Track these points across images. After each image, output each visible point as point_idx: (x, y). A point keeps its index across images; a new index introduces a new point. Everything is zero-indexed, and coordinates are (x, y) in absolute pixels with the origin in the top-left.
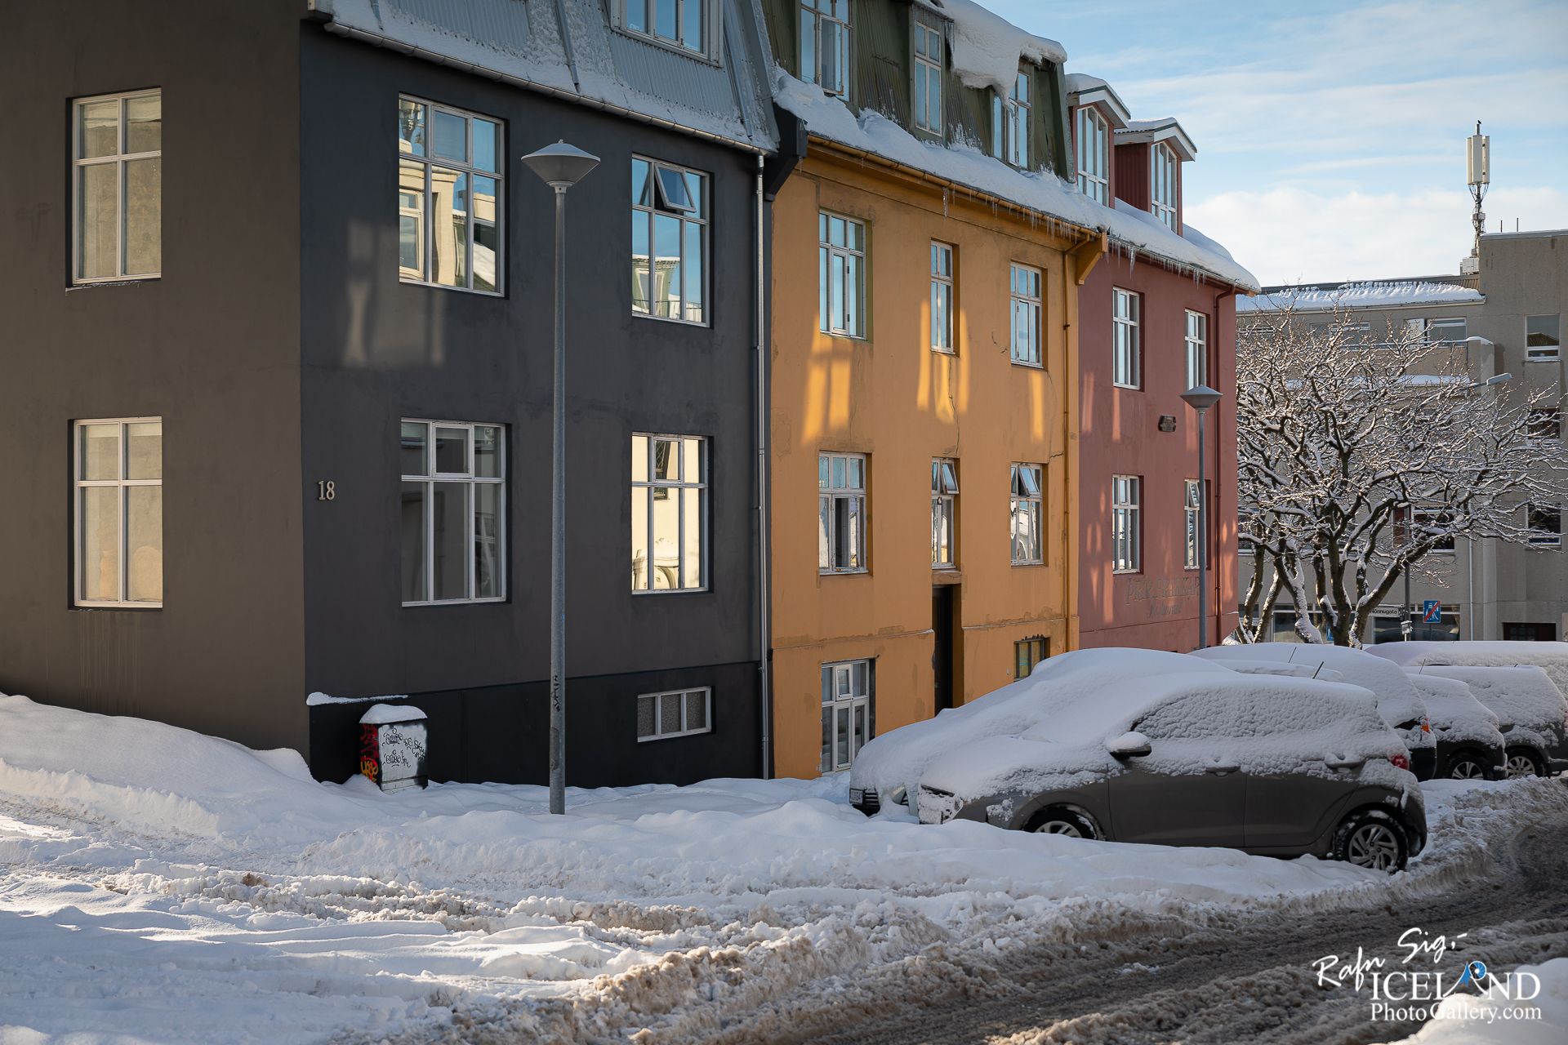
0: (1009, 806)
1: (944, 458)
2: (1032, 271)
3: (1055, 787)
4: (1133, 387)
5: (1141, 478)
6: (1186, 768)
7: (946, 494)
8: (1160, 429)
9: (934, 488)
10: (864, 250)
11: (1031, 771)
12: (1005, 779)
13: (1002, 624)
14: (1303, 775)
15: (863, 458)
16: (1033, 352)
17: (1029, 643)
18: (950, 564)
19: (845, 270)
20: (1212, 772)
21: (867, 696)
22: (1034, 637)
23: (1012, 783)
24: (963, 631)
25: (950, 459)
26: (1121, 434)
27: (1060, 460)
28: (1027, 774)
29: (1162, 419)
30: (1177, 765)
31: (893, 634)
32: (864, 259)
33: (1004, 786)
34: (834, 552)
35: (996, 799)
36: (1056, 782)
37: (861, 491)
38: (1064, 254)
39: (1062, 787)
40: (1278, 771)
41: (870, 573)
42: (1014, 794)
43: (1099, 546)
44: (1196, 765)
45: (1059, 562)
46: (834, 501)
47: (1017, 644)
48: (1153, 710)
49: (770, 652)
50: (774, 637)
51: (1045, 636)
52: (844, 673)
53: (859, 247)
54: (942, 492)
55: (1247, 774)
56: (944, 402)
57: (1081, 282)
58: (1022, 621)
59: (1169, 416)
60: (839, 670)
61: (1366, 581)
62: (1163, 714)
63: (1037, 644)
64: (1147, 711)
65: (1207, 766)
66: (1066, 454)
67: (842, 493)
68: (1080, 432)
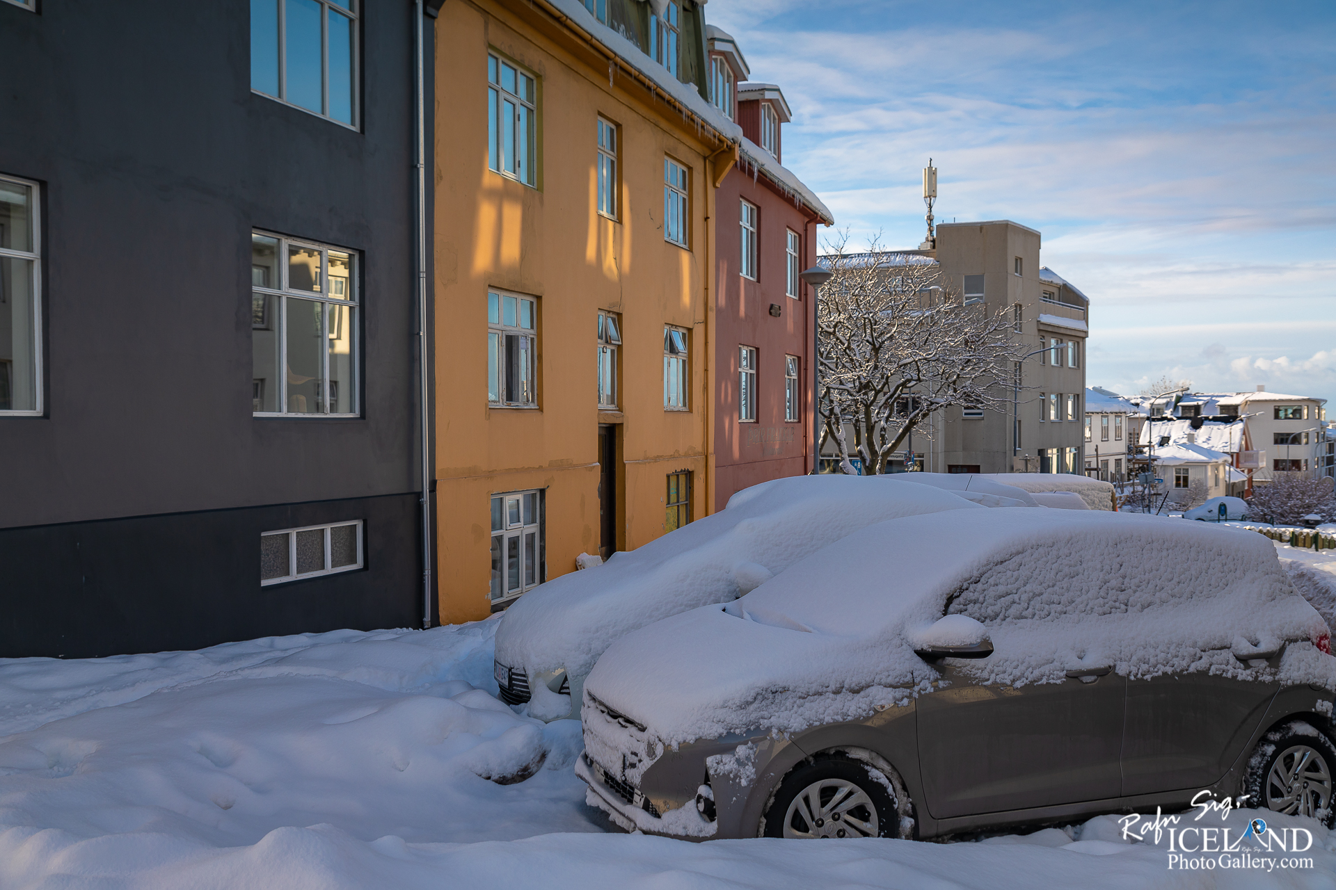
0: (748, 758)
1: (609, 312)
2: (681, 167)
3: (828, 719)
4: (751, 279)
5: (757, 349)
6: (1037, 673)
7: (611, 344)
8: (771, 313)
9: (601, 337)
10: (535, 103)
11: (785, 690)
12: (741, 707)
13: (656, 459)
14: (1203, 674)
15: (535, 301)
16: (681, 236)
17: (678, 476)
18: (613, 406)
19: (516, 118)
20: (1074, 676)
21: (538, 524)
22: (682, 471)
23: (753, 713)
24: (624, 465)
25: (614, 313)
26: (745, 313)
27: (702, 327)
28: (778, 696)
29: (772, 306)
30: (1022, 668)
31: (562, 466)
32: (535, 112)
33: (737, 719)
34: (505, 386)
35: (724, 744)
36: (829, 710)
37: (532, 331)
38: (705, 158)
39: (839, 718)
40: (1169, 670)
41: (541, 409)
42: (755, 733)
43: (730, 398)
44: (1051, 666)
45: (701, 410)
46: (504, 338)
47: (668, 477)
48: (976, 574)
49: (433, 484)
50: (438, 467)
51: (690, 470)
52: (515, 502)
53: (530, 98)
54: (607, 342)
55: (1124, 679)
56: (609, 261)
57: (718, 185)
58: (672, 457)
59: (776, 304)
60: (509, 500)
61: (886, 436)
62: (991, 581)
63: (684, 476)
64: (967, 575)
65: (1067, 667)
66: (706, 322)
67: (513, 331)
68: (716, 306)
